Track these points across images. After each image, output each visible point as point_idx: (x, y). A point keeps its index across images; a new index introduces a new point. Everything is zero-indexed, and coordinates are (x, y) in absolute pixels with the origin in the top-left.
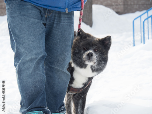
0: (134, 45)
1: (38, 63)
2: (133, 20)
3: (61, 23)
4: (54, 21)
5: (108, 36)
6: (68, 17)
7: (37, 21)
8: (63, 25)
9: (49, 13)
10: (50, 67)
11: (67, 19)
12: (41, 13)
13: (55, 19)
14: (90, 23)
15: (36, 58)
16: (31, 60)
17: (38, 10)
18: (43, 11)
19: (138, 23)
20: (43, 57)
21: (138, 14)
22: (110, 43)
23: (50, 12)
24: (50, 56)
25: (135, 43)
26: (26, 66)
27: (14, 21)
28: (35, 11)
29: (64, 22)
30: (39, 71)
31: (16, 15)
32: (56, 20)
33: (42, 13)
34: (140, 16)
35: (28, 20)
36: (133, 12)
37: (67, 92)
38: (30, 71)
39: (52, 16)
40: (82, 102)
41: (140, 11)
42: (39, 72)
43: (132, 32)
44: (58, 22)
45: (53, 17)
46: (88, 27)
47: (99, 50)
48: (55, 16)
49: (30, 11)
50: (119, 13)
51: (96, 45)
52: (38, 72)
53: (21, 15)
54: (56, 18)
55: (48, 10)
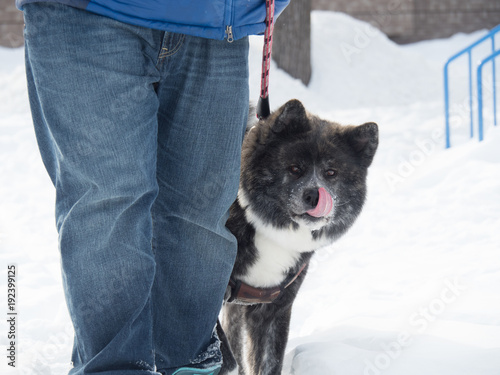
0: (448, 146)
1: (130, 218)
2: (445, 60)
3: (208, 78)
4: (187, 69)
5: (367, 125)
6: (232, 57)
7: (129, 79)
8: (216, 82)
9: (172, 47)
10: (171, 219)
11: (227, 61)
12: (143, 48)
13: (189, 63)
14: (302, 72)
15: (123, 202)
16: (106, 207)
17: (135, 42)
18: (151, 42)
19: (460, 71)
20: (147, 198)
21: (461, 41)
22: (373, 145)
23: (174, 43)
24: (170, 184)
25: (453, 138)
26: (91, 224)
27: (52, 80)
28: (124, 45)
29: (220, 74)
30: (133, 244)
31: (59, 60)
32: (193, 68)
33: (149, 50)
34: (468, 50)
35: (101, 77)
36: (446, 35)
37: (230, 301)
38: (103, 242)
39: (181, 56)
40: (276, 331)
41: (469, 31)
42: (133, 248)
43: (441, 103)
44: (199, 73)
45: (184, 58)
46: (298, 83)
47: (340, 171)
48: (190, 54)
49: (107, 48)
50: (397, 38)
51: (331, 158)
52: (128, 246)
53: (77, 61)
54: (195, 60)
55: (170, 37)
